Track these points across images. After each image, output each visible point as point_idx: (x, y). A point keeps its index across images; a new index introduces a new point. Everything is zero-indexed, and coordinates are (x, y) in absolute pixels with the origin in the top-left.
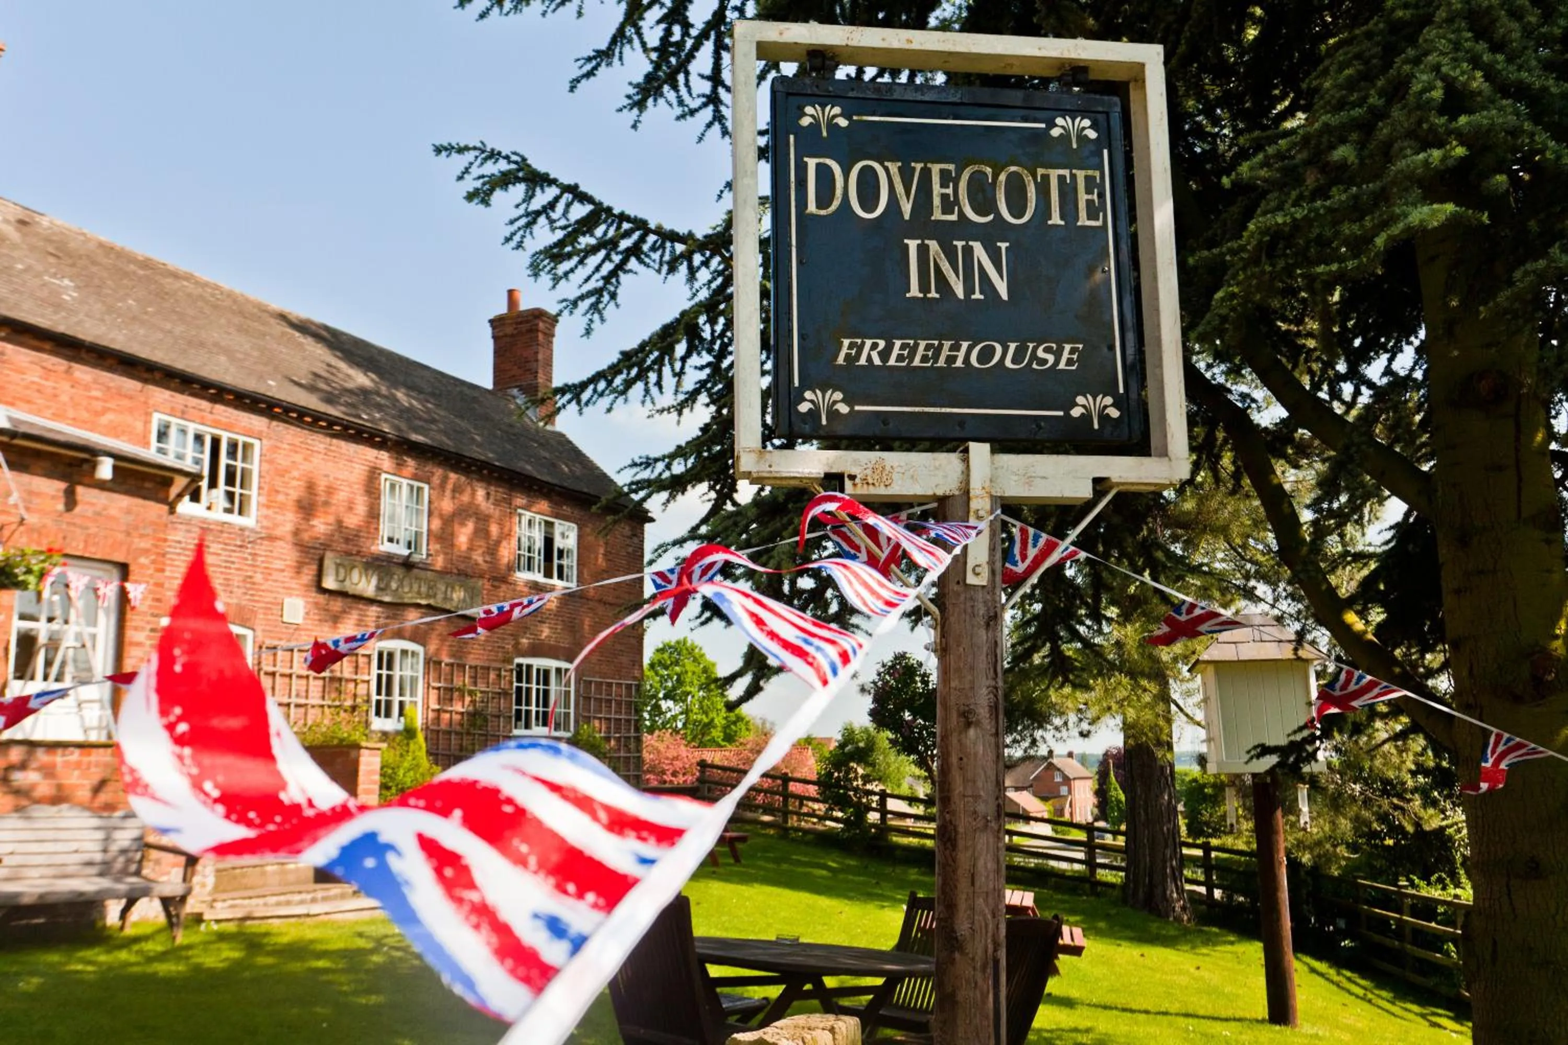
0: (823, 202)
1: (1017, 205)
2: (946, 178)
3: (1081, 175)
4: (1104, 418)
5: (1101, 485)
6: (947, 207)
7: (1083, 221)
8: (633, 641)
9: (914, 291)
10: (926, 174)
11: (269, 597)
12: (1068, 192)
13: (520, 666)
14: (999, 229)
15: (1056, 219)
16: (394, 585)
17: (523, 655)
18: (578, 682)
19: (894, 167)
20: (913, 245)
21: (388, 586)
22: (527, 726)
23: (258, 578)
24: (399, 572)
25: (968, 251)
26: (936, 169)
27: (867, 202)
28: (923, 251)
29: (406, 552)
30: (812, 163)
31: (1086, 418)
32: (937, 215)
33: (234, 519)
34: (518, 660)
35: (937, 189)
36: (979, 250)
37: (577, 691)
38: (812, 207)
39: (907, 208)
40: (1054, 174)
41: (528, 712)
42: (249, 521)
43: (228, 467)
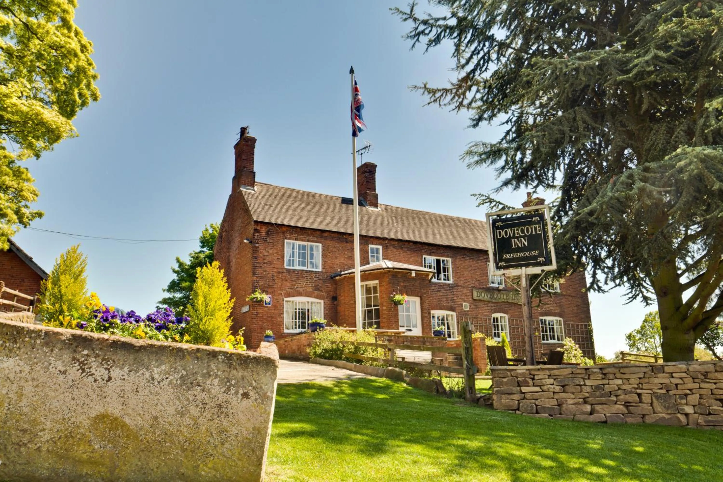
0: (500, 236)
1: (528, 232)
2: (517, 230)
3: (537, 226)
4: (543, 261)
5: (543, 271)
6: (518, 234)
7: (538, 232)
8: (585, 309)
9: (514, 247)
10: (514, 230)
11: (459, 303)
12: (536, 229)
13: (541, 320)
14: (526, 236)
15: (534, 233)
16: (495, 296)
17: (543, 316)
18: (564, 325)
19: (509, 229)
20: (513, 240)
21: (493, 297)
22: (547, 340)
23: (455, 298)
24: (496, 292)
25: (521, 240)
26: (516, 229)
27: (506, 235)
28: (514, 241)
29: (498, 286)
30: (498, 231)
31: (540, 261)
32: (516, 235)
33: (447, 282)
34: (541, 318)
35: (516, 231)
36: (522, 239)
37: (565, 327)
38: (498, 237)
39: (512, 235)
40: (533, 226)
41: (547, 335)
42: (451, 282)
43: (443, 267)
